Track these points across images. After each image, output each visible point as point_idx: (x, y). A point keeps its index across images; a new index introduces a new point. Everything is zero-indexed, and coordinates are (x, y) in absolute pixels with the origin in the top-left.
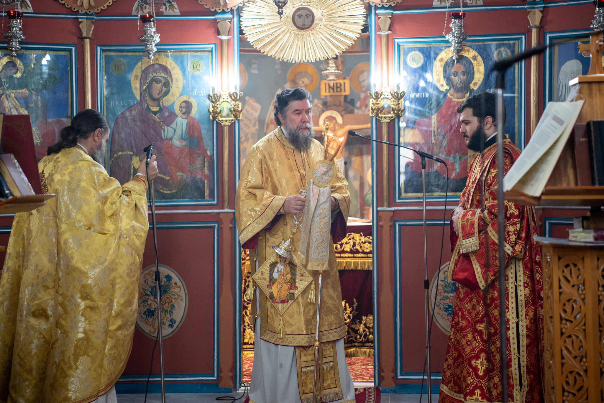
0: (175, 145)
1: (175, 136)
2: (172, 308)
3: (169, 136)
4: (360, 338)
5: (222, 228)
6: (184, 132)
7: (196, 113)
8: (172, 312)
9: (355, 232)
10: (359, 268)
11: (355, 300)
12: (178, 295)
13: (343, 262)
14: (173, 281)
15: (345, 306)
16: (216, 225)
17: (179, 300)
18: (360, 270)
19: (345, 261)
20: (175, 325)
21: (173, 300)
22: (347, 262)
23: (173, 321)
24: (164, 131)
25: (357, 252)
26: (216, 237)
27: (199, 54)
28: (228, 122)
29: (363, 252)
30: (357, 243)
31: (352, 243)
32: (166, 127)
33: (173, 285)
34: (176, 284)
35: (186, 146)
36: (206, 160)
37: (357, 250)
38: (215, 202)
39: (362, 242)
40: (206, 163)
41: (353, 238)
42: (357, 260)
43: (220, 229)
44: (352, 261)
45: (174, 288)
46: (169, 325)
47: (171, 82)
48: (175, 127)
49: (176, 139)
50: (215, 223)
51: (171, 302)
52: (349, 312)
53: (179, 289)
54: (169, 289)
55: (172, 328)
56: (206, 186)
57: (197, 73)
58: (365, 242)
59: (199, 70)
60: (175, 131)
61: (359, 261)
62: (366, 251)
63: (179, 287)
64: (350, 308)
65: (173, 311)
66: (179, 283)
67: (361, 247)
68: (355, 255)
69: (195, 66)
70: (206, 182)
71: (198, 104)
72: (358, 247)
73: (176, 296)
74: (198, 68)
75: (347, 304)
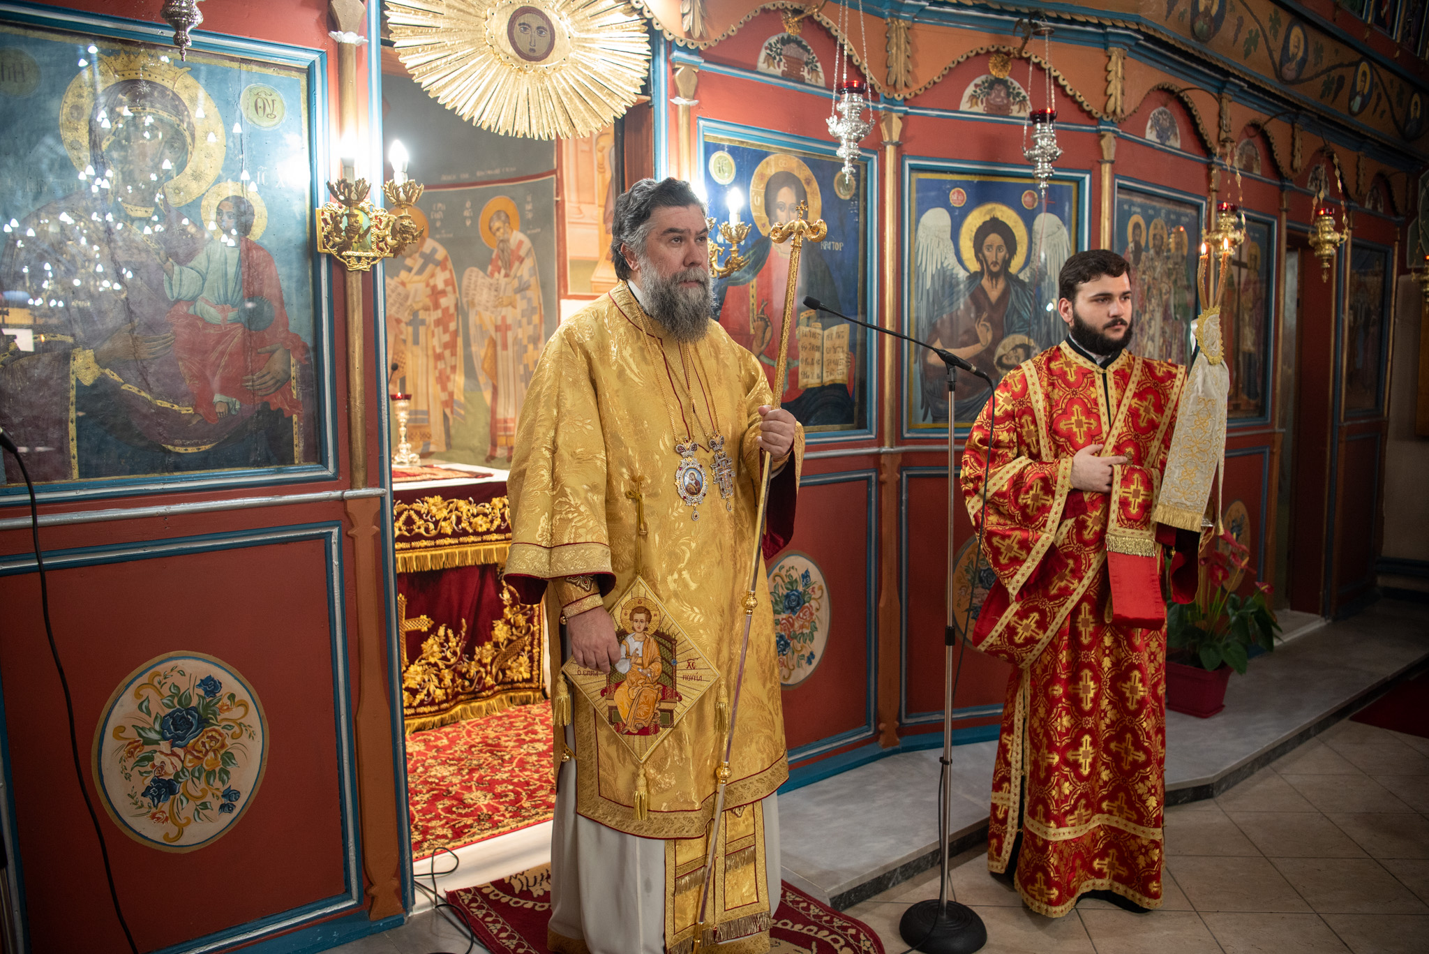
0: (207, 317)
1: (205, 294)
2: (225, 762)
3: (187, 291)
4: (471, 686)
5: (352, 538)
6: (231, 285)
7: (265, 234)
8: (227, 773)
9: (459, 498)
10: (470, 562)
11: (464, 620)
12: (240, 724)
13: (441, 556)
14: (224, 691)
15: (446, 635)
16: (335, 531)
17: (244, 738)
18: (471, 567)
19: (443, 552)
20: (239, 804)
21: (228, 741)
22: (447, 555)
23: (231, 795)
24: (171, 279)
25: (465, 533)
26: (336, 562)
27: (270, 72)
28: (364, 262)
29: (476, 533)
30: (465, 517)
31: (454, 518)
32: (176, 268)
33: (226, 701)
34: (232, 697)
35: (235, 322)
36: (293, 361)
37: (464, 529)
38: (330, 471)
39: (473, 515)
40: (293, 369)
41: (457, 509)
42: (465, 549)
43: (347, 540)
44: (456, 550)
45: (228, 709)
46: (222, 807)
47: (189, 140)
48: (203, 268)
49: (207, 302)
50: (333, 526)
51: (223, 746)
52: (455, 644)
53: (241, 710)
54: (215, 714)
55: (230, 811)
56: (295, 429)
57: (265, 124)
58: (478, 515)
59: (271, 116)
60: (204, 280)
61: (469, 549)
62: (480, 530)
63: (243, 704)
64: (455, 636)
65: (229, 768)
66: (242, 694)
67: (470, 523)
68: (462, 539)
69: (260, 104)
70: (295, 418)
71: (270, 210)
72: (464, 525)
73: (236, 729)
74: (268, 110)
75: (450, 631)
